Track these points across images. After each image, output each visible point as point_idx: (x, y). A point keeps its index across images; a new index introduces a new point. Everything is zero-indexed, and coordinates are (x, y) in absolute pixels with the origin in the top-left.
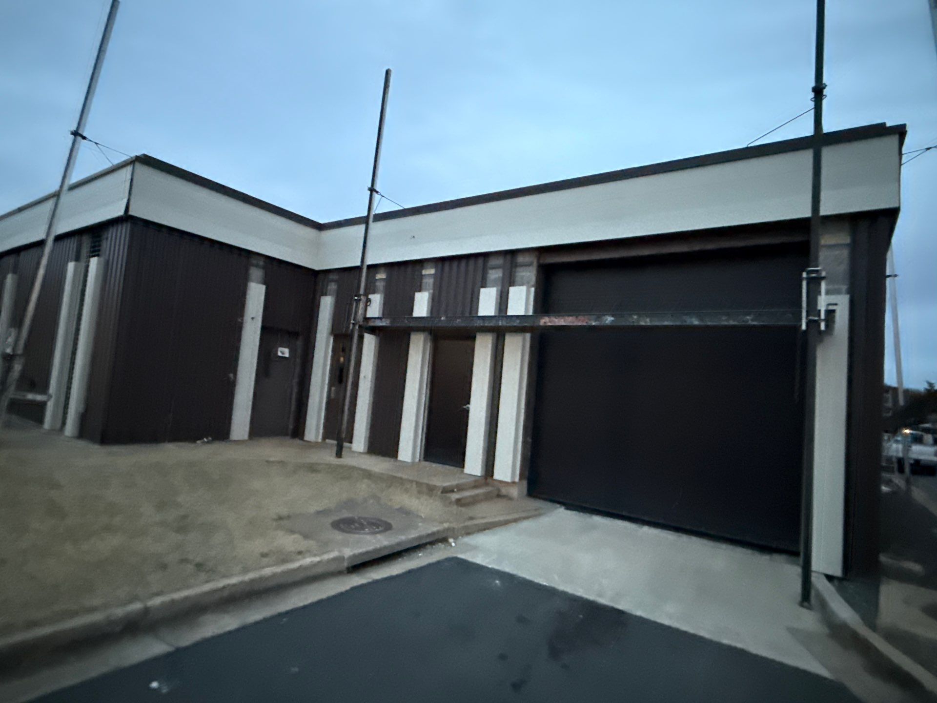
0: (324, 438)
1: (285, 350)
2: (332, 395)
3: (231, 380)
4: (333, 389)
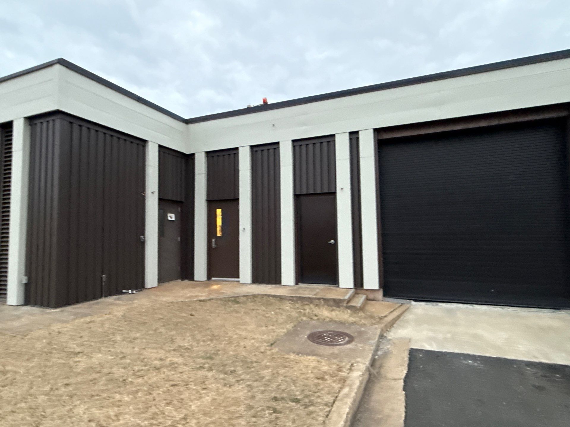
0: (209, 277)
1: (173, 215)
2: (214, 245)
3: (142, 241)
4: (213, 240)
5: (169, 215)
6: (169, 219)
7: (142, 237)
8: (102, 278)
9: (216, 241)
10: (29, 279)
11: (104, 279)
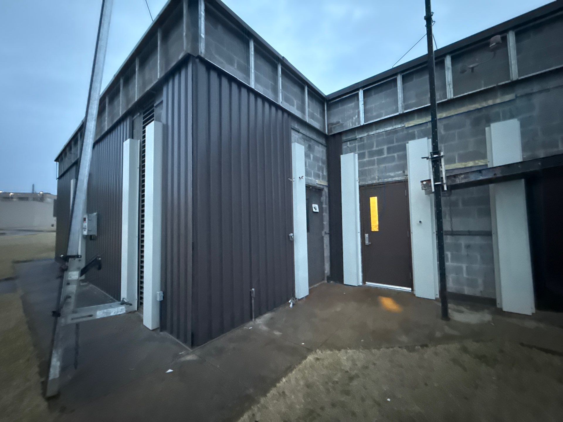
0: (364, 281)
1: (317, 206)
2: (367, 242)
3: (291, 239)
4: (367, 235)
5: (314, 205)
6: (314, 210)
7: (292, 234)
8: (251, 292)
9: (369, 236)
10: (165, 297)
11: (253, 295)
